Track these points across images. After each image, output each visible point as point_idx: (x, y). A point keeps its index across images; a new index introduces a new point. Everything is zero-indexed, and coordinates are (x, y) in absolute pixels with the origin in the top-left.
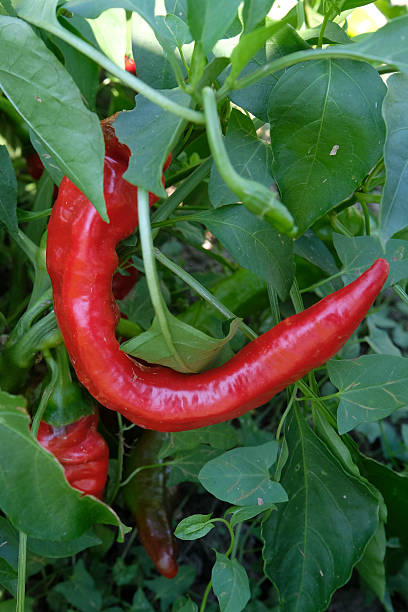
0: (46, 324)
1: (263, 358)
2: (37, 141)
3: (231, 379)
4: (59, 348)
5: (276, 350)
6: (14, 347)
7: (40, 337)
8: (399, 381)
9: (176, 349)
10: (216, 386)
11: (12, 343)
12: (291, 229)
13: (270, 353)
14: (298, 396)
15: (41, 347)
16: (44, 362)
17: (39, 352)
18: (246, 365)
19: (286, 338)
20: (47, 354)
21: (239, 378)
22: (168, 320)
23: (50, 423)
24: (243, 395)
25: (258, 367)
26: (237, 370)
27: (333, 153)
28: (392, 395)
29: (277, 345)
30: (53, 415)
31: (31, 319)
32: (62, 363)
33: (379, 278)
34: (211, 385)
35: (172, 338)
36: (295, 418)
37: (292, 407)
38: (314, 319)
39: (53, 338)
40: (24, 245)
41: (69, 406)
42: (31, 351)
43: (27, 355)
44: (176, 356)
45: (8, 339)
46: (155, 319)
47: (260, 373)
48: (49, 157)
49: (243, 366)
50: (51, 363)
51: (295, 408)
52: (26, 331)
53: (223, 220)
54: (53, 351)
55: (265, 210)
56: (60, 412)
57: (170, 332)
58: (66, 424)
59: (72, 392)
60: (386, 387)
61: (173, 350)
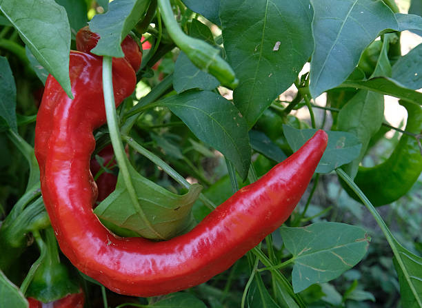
0: (37, 207)
1: (222, 222)
2: (32, 55)
3: (195, 242)
4: (48, 230)
5: (233, 214)
6: (7, 229)
7: (30, 218)
8: (345, 245)
9: (141, 205)
10: (181, 249)
11: (6, 226)
12: (233, 81)
13: (228, 217)
14: (259, 268)
15: (30, 228)
16: (35, 245)
17: (30, 234)
18: (207, 229)
19: (242, 202)
20: (36, 234)
21: (202, 240)
22: (131, 175)
23: (39, 299)
24: (206, 255)
25: (218, 229)
26: (199, 234)
27: (276, 49)
28: (340, 257)
29: (234, 209)
30: (42, 292)
31: (24, 205)
32: (51, 245)
33: (319, 147)
34: (177, 248)
35: (136, 193)
36: (258, 288)
37: (254, 277)
38: (265, 185)
39: (42, 220)
40: (22, 146)
41: (57, 283)
42: (22, 231)
43: (18, 235)
44: (141, 212)
45: (3, 224)
46: (120, 174)
47: (220, 236)
48: (42, 68)
49: (205, 231)
50: (41, 243)
51: (257, 281)
52: (18, 214)
53: (184, 103)
54: (43, 233)
55: (209, 63)
56: (48, 289)
57: (134, 188)
58: (55, 299)
59: (59, 271)
60: (335, 251)
61: (138, 206)
